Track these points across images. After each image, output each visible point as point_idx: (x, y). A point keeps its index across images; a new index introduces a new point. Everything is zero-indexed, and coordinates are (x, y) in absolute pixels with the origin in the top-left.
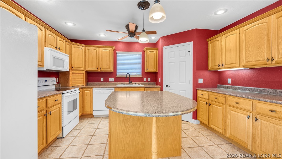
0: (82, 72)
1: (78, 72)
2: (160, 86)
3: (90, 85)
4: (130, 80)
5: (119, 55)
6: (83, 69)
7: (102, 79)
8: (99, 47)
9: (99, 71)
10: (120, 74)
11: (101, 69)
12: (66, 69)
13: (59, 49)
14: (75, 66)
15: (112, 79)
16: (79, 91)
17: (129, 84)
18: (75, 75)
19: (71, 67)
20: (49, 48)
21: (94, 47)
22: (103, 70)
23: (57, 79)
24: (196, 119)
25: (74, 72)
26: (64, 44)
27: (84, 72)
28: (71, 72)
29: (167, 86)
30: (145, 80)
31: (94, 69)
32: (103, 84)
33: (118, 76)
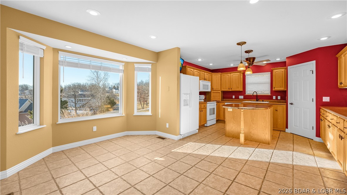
0: (219, 91)
1: (216, 91)
2: (286, 104)
3: (224, 101)
4: (257, 97)
5: (248, 76)
6: (220, 89)
7: (234, 97)
8: (230, 73)
9: (231, 90)
10: (248, 92)
11: (231, 89)
12: (209, 90)
13: (206, 79)
14: (215, 88)
15: (241, 97)
16: (216, 104)
17: (257, 101)
18: (215, 94)
19: (212, 89)
20: (202, 81)
21: (227, 73)
22: (233, 90)
23: (205, 96)
24: (319, 137)
25: (214, 91)
26: (208, 76)
27: (220, 92)
28: (212, 91)
29: (292, 104)
30: (274, 97)
31: (227, 90)
32: (234, 100)
33: (247, 94)
